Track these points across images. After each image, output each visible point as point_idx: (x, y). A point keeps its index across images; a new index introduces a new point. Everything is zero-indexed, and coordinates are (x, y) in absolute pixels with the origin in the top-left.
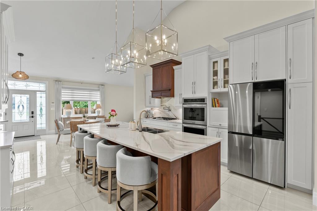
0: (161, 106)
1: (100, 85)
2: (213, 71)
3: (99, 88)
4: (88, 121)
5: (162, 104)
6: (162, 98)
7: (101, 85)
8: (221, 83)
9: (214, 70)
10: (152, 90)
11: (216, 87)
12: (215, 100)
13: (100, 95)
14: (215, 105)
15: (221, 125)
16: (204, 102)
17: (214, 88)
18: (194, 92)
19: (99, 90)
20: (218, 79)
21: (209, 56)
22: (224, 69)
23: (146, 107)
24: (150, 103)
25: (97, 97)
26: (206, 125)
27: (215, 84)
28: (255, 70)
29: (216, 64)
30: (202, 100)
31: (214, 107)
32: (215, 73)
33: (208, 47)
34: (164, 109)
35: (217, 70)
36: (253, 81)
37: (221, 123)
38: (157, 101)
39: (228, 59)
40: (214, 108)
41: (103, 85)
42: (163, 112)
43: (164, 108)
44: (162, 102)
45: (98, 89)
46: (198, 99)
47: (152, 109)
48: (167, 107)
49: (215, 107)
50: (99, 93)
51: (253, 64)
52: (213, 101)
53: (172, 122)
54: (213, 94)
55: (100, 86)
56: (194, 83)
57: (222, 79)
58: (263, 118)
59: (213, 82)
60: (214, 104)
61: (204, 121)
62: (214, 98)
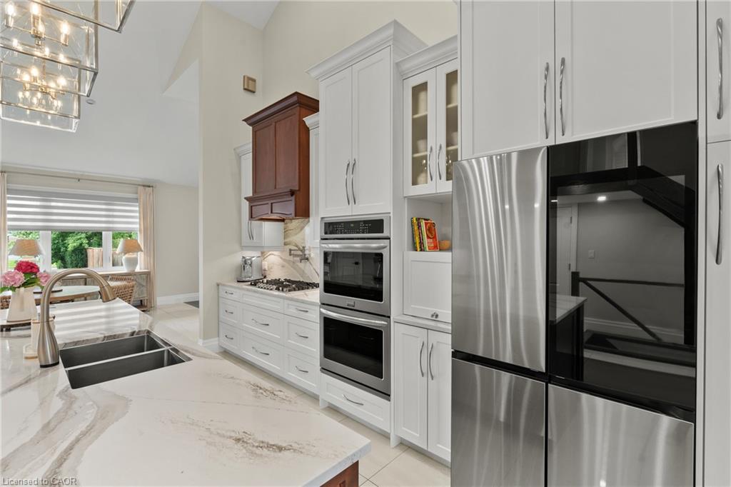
0: (285, 244)
1: (139, 185)
2: (414, 120)
3: (137, 193)
4: (61, 291)
5: (286, 240)
6: (286, 221)
7: (144, 186)
8: (437, 162)
9: (416, 116)
10: (251, 195)
11: (421, 178)
12: (419, 226)
13: (140, 213)
14: (421, 243)
15: (437, 316)
16: (383, 232)
17: (415, 183)
18: (352, 199)
19: (136, 200)
20: (429, 149)
21: (397, 65)
22: (448, 110)
23: (243, 248)
24: (251, 237)
25: (130, 218)
26: (389, 317)
27: (419, 167)
28: (558, 100)
29: (422, 95)
30: (375, 226)
31: (419, 249)
32: (420, 129)
33: (391, 31)
34: (290, 255)
35: (426, 117)
36: (551, 142)
37: (438, 311)
38: (269, 230)
39: (457, 71)
40: (419, 254)
41: (149, 187)
42: (288, 262)
43: (290, 250)
44: (286, 233)
45: (134, 196)
46: (365, 222)
47: (262, 253)
48: (299, 249)
49: (421, 250)
50: (137, 209)
51: (547, 69)
52: (416, 228)
53: (292, 299)
54: (415, 201)
55: (141, 188)
56: (352, 167)
57: (441, 147)
58: (585, 281)
59: (413, 158)
60: (417, 240)
61: (381, 301)
62: (418, 219)
